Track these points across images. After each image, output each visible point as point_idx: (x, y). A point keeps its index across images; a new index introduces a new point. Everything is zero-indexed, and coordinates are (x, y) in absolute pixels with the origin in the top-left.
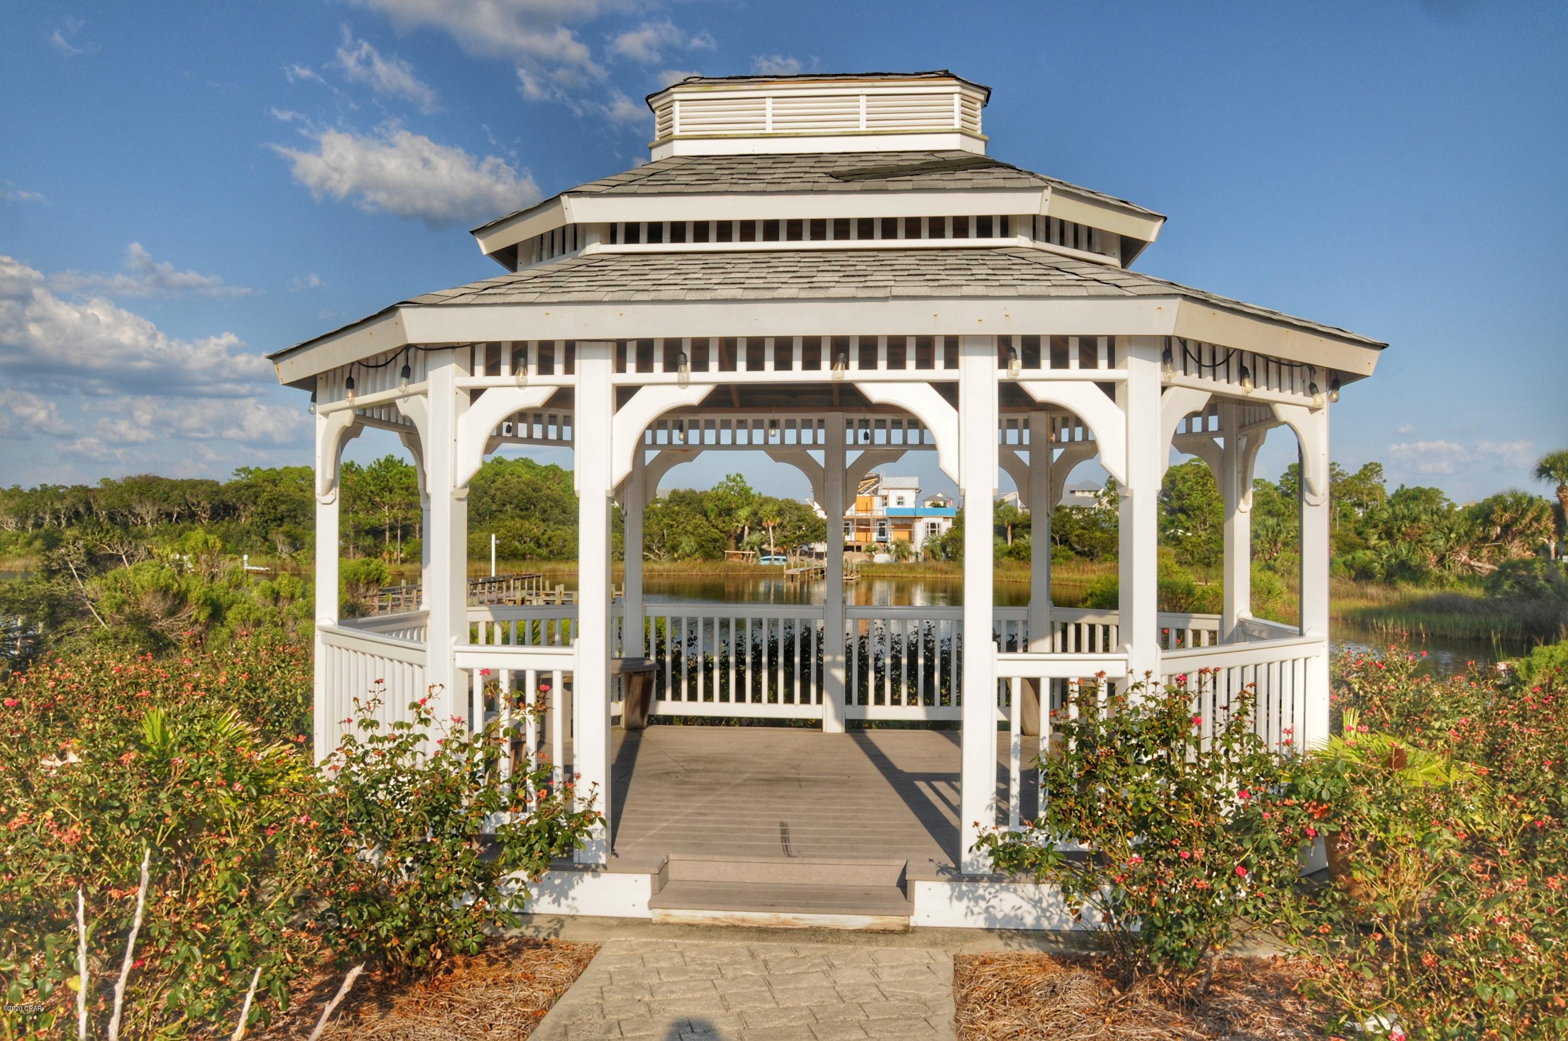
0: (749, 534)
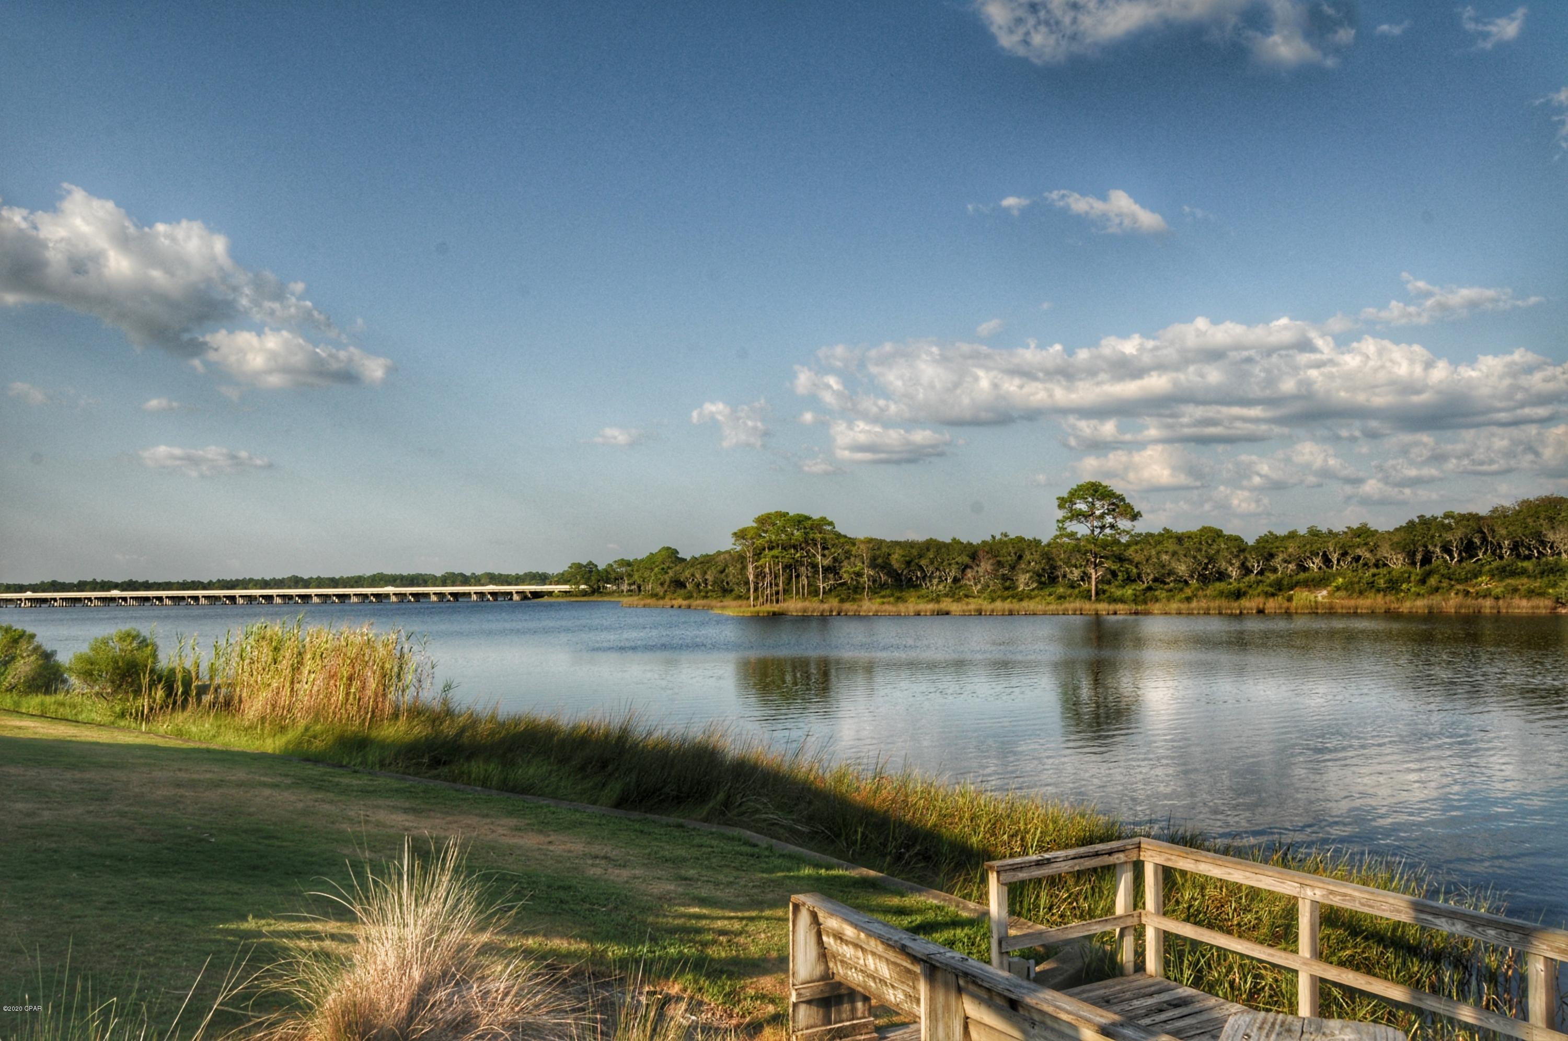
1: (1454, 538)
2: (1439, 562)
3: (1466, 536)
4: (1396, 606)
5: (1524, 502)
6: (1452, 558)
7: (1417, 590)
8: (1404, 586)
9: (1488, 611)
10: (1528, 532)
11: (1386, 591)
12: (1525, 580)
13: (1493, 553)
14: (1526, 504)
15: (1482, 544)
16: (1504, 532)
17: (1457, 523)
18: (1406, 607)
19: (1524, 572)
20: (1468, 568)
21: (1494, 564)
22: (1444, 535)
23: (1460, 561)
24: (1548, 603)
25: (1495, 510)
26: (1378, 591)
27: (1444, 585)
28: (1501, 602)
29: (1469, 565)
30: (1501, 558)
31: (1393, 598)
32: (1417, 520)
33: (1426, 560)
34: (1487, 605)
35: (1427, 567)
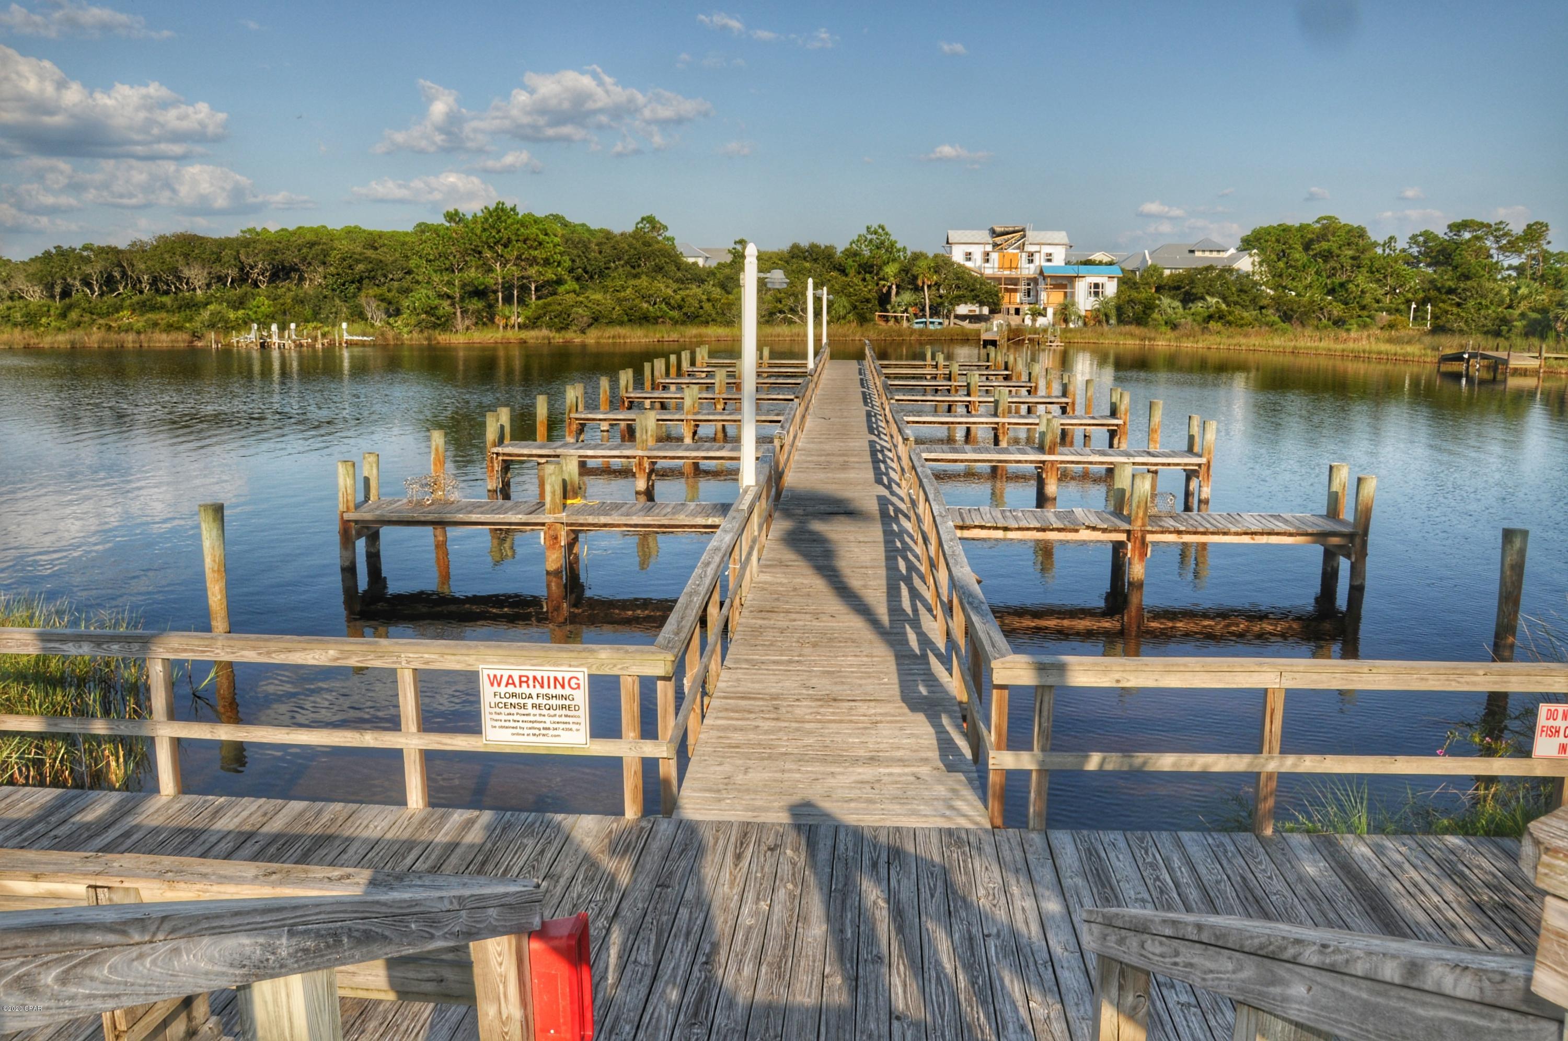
0: (897, 294)
1: (94, 270)
2: (80, 295)
3: (106, 269)
4: (36, 341)
5: (161, 237)
6: (93, 292)
7: (58, 324)
8: (44, 320)
9: (130, 345)
10: (165, 267)
11: (23, 325)
12: (164, 315)
13: (134, 287)
14: (163, 239)
15: (122, 278)
16: (143, 267)
17: (96, 256)
18: (47, 342)
19: (163, 307)
20: (109, 302)
21: (135, 299)
22: (83, 268)
23: (102, 295)
24: (186, 337)
25: (134, 244)
26: (15, 325)
27: (86, 319)
28: (142, 336)
29: (110, 298)
30: (141, 292)
31: (32, 333)
32: (54, 251)
33: (66, 294)
34: (129, 339)
35: (67, 301)
